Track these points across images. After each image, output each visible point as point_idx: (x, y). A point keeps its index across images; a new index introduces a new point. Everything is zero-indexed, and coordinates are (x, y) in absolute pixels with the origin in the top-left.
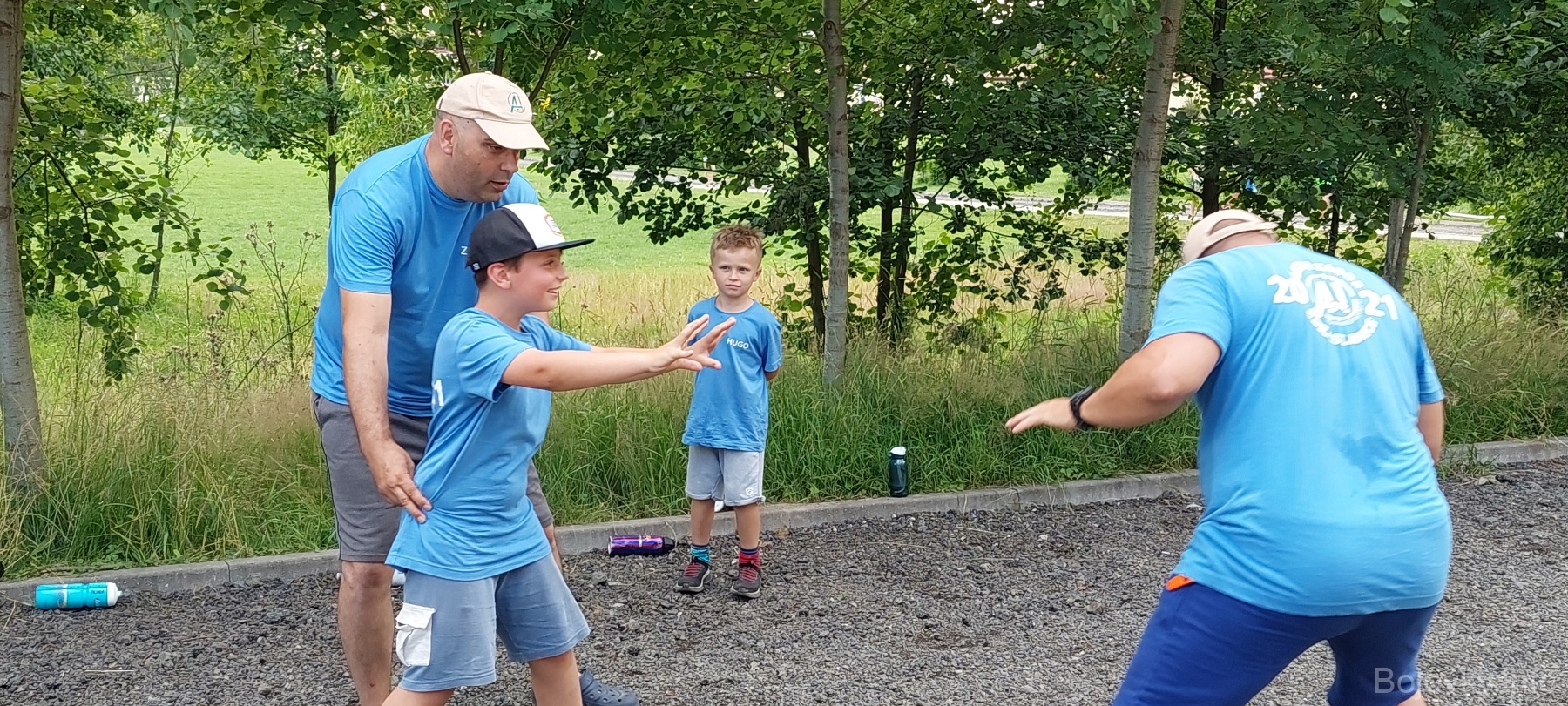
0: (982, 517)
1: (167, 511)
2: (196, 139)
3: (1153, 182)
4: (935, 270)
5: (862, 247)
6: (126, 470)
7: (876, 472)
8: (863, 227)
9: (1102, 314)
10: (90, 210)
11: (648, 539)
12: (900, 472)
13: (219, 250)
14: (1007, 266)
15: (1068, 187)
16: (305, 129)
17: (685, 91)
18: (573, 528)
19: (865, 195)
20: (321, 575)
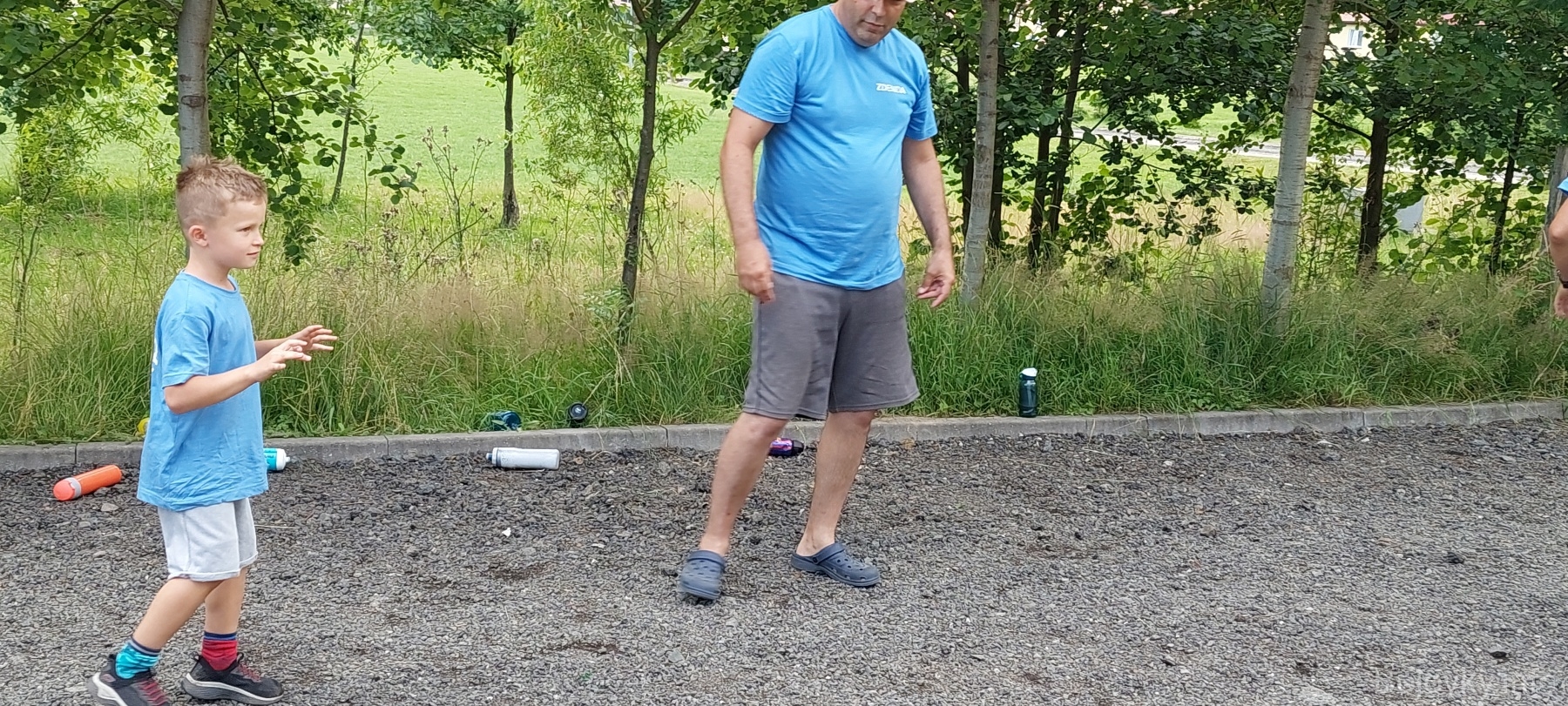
0: (1109, 442)
1: (334, 388)
2: (382, 47)
4: (1091, 201)
5: (1015, 174)
7: (1006, 393)
8: (1017, 154)
10: (276, 104)
12: (1029, 393)
13: (394, 147)
14: (1163, 200)
15: (1233, 125)
16: (485, 40)
18: (709, 427)
19: (1019, 122)
20: (472, 455)
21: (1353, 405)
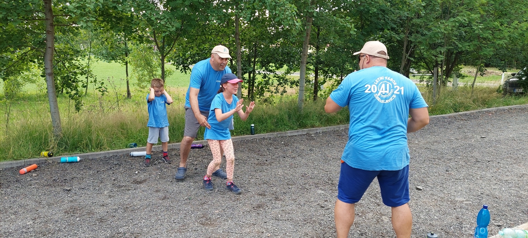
0: (270, 139)
1: (91, 141)
2: (95, 58)
3: (305, 68)
4: (260, 87)
5: (244, 82)
6: (81, 132)
7: (248, 130)
8: (245, 78)
9: (295, 96)
10: (71, 74)
11: (199, 145)
12: (253, 130)
13: (101, 82)
14: (275, 86)
15: (287, 69)
16: (120, 56)
17: (205, 48)
19: (245, 71)
20: (126, 154)
21: (318, 127)
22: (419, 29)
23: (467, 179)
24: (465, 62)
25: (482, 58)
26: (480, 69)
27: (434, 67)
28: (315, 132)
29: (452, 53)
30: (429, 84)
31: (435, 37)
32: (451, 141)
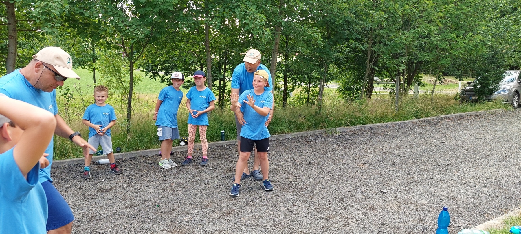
5: (215, 89)
7: (218, 136)
8: (215, 84)
13: (66, 89)
16: (88, 62)
17: (175, 55)
18: (151, 150)
19: (215, 78)
21: (287, 133)
22: (382, 40)
23: (429, 182)
24: (425, 71)
25: (440, 68)
26: (439, 78)
27: (396, 75)
28: (285, 138)
29: (413, 63)
30: (392, 92)
31: (397, 47)
32: (412, 146)
